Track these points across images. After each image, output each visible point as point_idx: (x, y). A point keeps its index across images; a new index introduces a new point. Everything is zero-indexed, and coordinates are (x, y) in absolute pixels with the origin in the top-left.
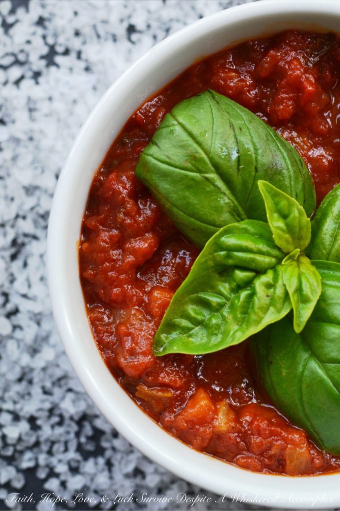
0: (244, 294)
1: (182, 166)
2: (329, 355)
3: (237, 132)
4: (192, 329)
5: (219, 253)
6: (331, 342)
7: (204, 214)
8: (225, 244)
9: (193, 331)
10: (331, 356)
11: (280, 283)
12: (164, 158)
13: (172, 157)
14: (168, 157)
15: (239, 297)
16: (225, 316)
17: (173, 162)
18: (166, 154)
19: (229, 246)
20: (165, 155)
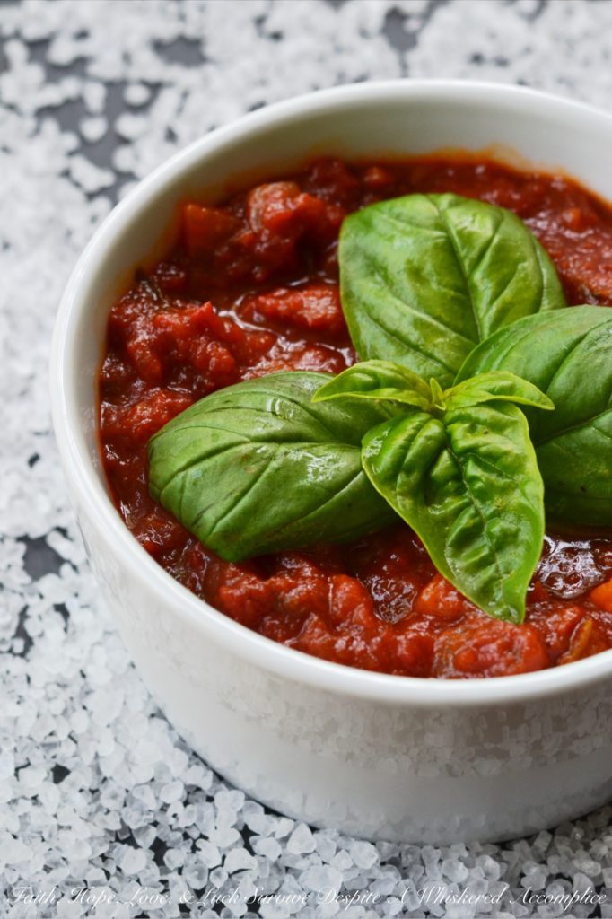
0: (472, 470)
1: (252, 479)
2: (599, 388)
3: (230, 405)
4: (497, 567)
5: (398, 484)
6: (581, 381)
7: (334, 478)
8: (388, 469)
9: (501, 569)
10: (601, 386)
11: (474, 412)
12: (229, 501)
13: (233, 487)
14: (230, 494)
15: (474, 479)
16: (495, 511)
17: (241, 489)
18: (223, 497)
19: (393, 463)
20: (225, 499)
